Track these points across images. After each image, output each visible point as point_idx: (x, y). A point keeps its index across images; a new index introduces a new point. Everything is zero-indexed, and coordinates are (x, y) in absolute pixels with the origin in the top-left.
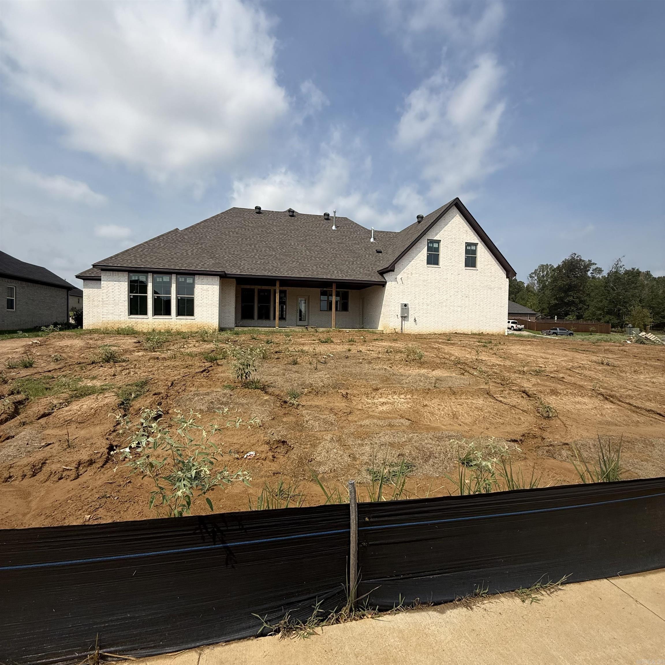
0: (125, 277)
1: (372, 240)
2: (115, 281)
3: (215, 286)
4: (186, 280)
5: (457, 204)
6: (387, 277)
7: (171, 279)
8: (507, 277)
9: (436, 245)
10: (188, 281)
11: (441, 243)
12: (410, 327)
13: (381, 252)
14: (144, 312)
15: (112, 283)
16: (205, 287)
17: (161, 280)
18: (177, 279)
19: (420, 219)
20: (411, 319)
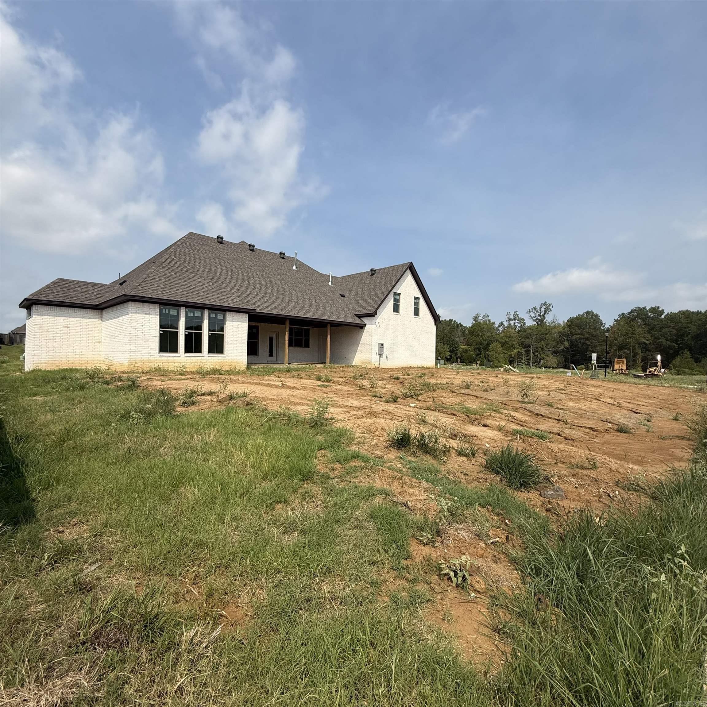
0: (156, 309)
1: (330, 283)
2: (145, 314)
3: (244, 324)
4: (216, 316)
5: (411, 268)
6: (366, 320)
7: (202, 315)
8: (435, 324)
9: (397, 297)
10: (218, 317)
11: (401, 296)
12: (385, 363)
13: (344, 296)
14: (174, 349)
15: (141, 316)
16: (236, 324)
17: (192, 315)
18: (209, 315)
19: (373, 272)
20: (384, 356)
